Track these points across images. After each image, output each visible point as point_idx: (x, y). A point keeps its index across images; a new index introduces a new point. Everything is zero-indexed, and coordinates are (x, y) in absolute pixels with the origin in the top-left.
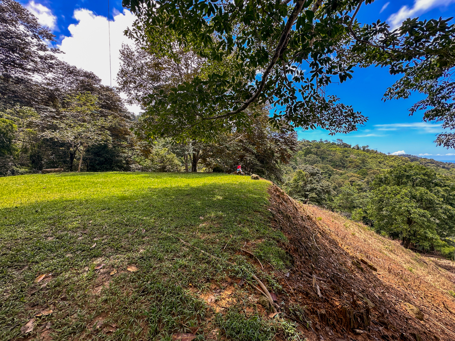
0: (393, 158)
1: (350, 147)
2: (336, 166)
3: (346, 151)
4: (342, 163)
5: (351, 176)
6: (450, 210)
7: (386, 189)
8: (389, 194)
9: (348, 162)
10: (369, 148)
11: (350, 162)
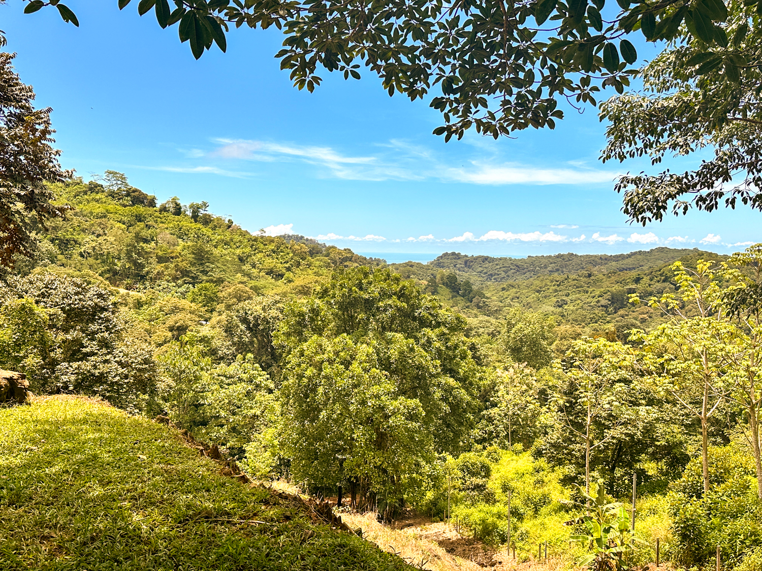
0: (272, 247)
1: (152, 203)
2: (114, 276)
3: (139, 218)
4: (135, 263)
5: (175, 310)
6: (453, 388)
7: (321, 348)
8: (331, 362)
9: (153, 260)
10: (209, 211)
11: (161, 260)
